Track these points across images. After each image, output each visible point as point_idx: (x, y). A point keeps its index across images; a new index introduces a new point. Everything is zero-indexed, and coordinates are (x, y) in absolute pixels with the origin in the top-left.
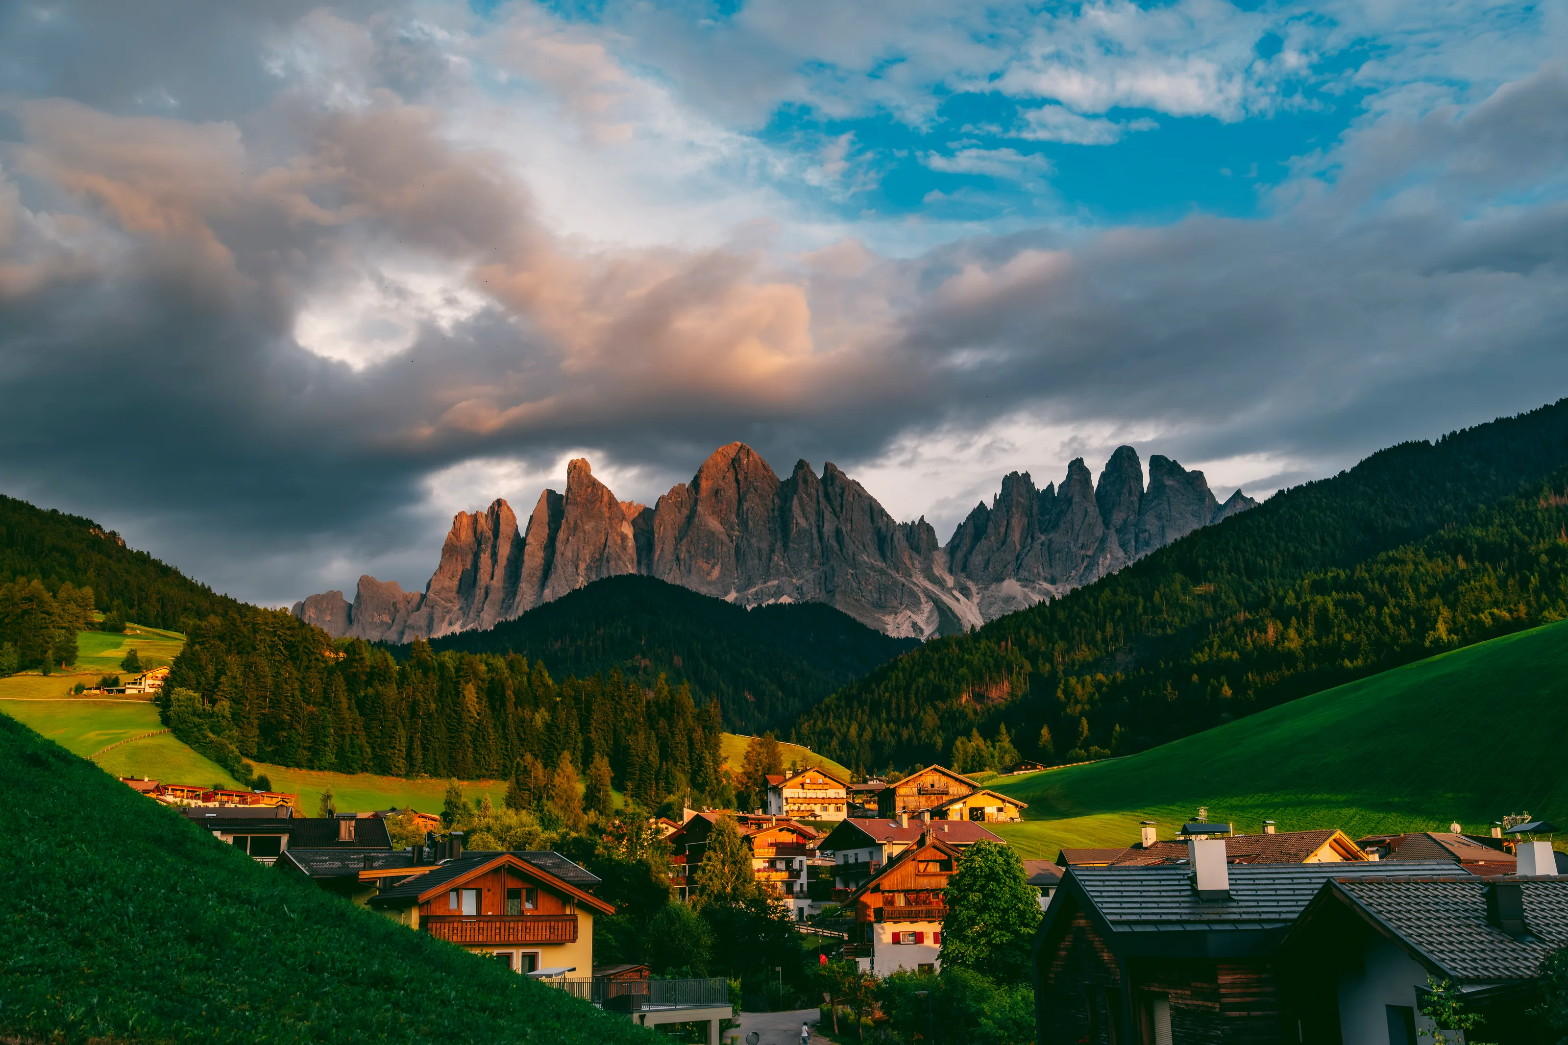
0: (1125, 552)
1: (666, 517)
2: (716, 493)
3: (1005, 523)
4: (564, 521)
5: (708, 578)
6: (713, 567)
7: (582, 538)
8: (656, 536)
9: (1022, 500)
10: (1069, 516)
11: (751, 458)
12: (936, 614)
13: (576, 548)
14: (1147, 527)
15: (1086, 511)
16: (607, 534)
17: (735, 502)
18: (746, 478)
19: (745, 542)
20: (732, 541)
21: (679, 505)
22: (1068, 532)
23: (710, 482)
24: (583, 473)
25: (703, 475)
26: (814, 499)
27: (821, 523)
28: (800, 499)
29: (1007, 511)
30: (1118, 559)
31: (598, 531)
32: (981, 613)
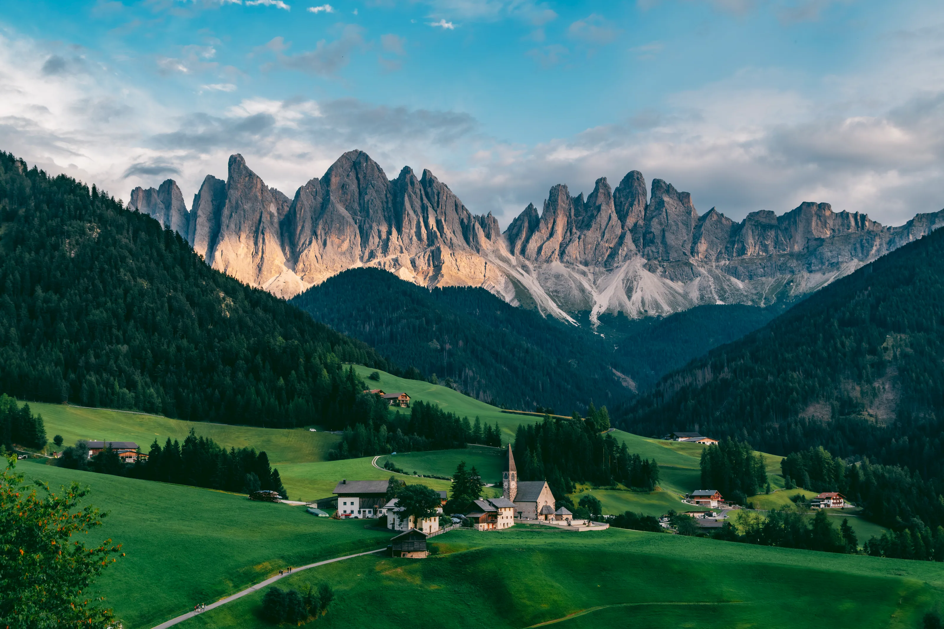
0: (637, 246)
1: (305, 203)
2: (343, 186)
3: (552, 221)
4: (227, 201)
5: (340, 250)
6: (343, 242)
7: (242, 215)
8: (298, 216)
9: (564, 205)
10: (598, 219)
11: (369, 163)
12: (511, 286)
13: (238, 222)
14: (653, 230)
15: (610, 217)
16: (262, 213)
17: (357, 194)
18: (365, 177)
19: (367, 225)
20: (356, 223)
21: (314, 194)
22: (597, 230)
23: (338, 179)
24: (242, 166)
25: (333, 173)
26: (419, 196)
27: (426, 215)
28: (410, 196)
29: (554, 213)
30: (631, 251)
31: (254, 211)
32: (541, 285)
